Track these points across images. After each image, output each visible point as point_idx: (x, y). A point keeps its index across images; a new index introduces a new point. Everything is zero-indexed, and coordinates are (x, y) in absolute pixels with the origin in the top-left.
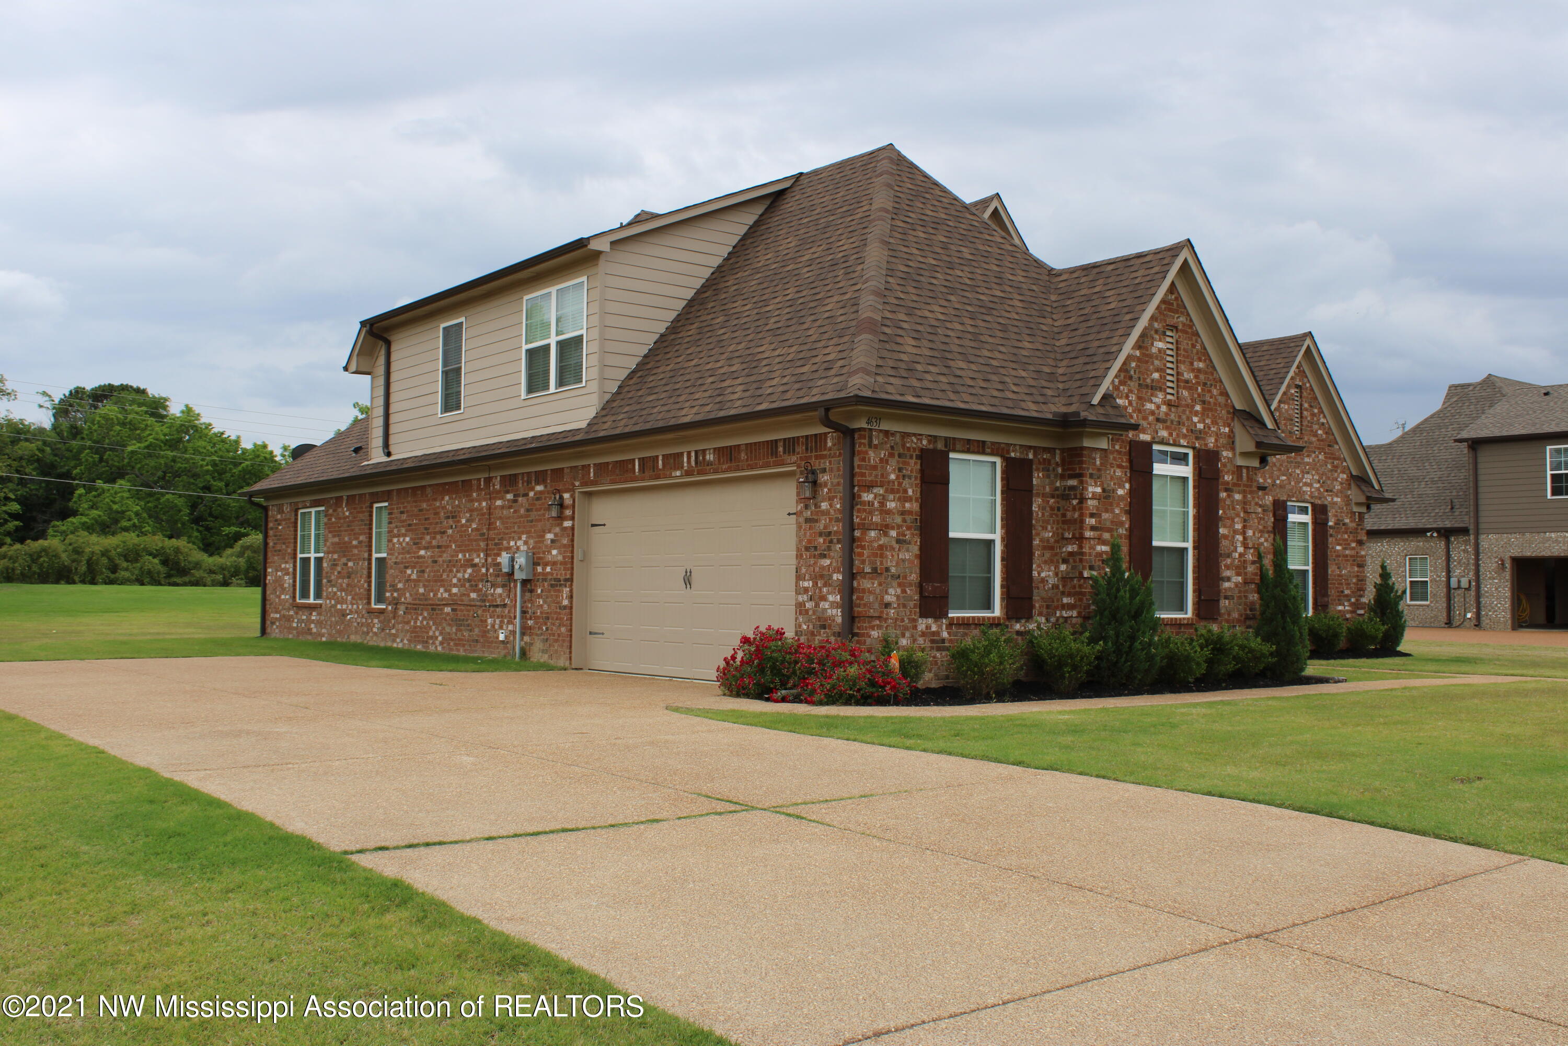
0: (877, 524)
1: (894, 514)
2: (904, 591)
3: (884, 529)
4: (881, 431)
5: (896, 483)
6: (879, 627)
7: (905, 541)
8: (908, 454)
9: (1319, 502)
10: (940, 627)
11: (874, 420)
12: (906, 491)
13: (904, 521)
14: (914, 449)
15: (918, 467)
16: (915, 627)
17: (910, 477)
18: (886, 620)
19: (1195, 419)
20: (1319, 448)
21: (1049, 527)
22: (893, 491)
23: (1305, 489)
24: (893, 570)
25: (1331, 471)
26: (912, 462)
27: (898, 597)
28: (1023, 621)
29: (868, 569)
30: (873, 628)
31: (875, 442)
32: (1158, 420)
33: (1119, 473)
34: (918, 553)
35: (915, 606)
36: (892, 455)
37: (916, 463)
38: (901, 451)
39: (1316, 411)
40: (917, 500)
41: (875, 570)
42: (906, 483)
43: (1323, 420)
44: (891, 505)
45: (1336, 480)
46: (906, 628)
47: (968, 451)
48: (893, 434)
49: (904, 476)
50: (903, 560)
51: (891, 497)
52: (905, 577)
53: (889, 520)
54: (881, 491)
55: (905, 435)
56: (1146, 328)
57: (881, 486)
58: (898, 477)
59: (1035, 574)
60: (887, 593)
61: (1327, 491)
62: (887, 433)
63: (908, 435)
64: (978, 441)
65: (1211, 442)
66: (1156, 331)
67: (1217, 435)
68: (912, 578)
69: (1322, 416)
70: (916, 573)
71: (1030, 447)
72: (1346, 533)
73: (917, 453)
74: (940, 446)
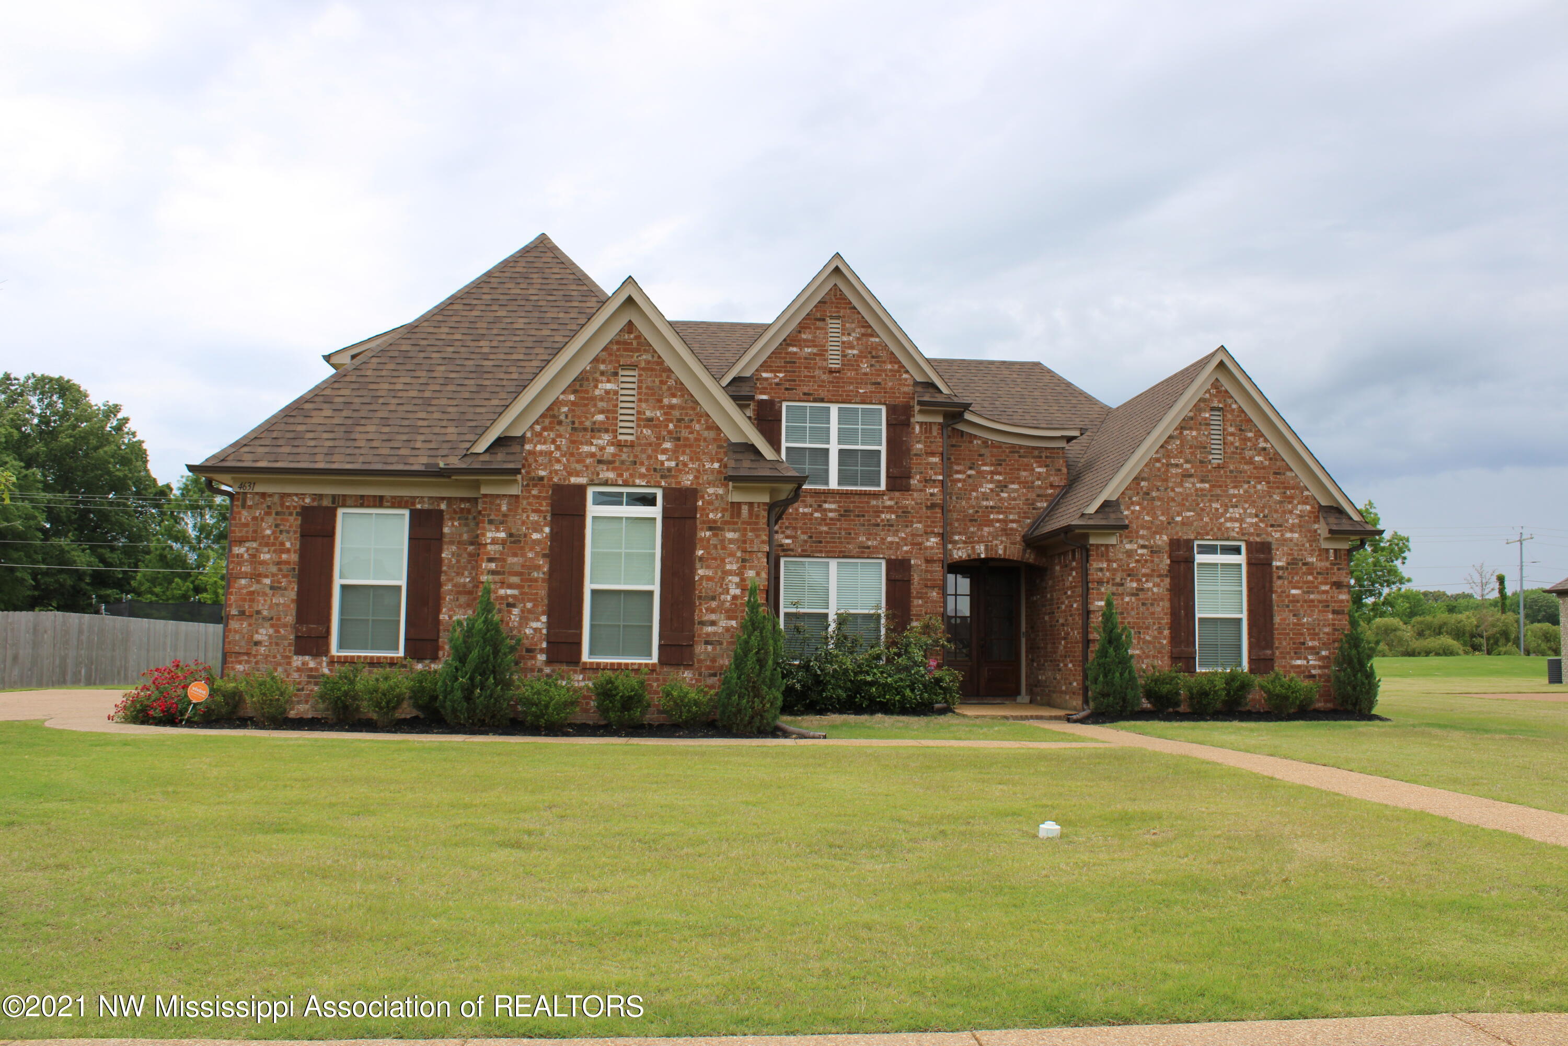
0: (246, 573)
1: (268, 564)
2: (277, 631)
3: (256, 577)
4: (257, 493)
5: (272, 538)
6: (247, 662)
7: (280, 588)
8: (287, 511)
9: (1258, 539)
10: (320, 664)
11: (247, 485)
12: (282, 544)
13: (280, 570)
14: (295, 507)
15: (299, 522)
16: (289, 664)
17: (288, 532)
18: (255, 656)
19: (662, 457)
20: (1256, 478)
21: (466, 573)
22: (267, 545)
23: (1229, 525)
24: (265, 613)
25: (1281, 502)
26: (292, 518)
27: (270, 636)
28: (427, 662)
29: (234, 612)
30: (240, 663)
31: (249, 503)
32: (600, 462)
33: (534, 517)
34: (295, 598)
35: (290, 645)
36: (268, 514)
37: (295, 520)
38: (279, 509)
39: (1250, 435)
40: (295, 552)
41: (242, 613)
42: (283, 537)
43: (1262, 444)
44: (265, 557)
45: (1291, 512)
46: (280, 664)
47: (362, 506)
48: (271, 495)
49: (281, 532)
50: (278, 605)
51: (266, 549)
52: (279, 619)
53: (261, 569)
54: (255, 545)
55: (283, 496)
56: (584, 372)
57: (255, 541)
58: (274, 532)
59: (444, 617)
60: (257, 633)
61: (1272, 526)
62: (263, 495)
63: (289, 495)
64: (375, 496)
65: (687, 480)
66: (602, 373)
67: (698, 471)
68: (287, 620)
69: (1261, 439)
70: (291, 615)
71: (443, 499)
72: (1311, 574)
73: (298, 510)
74: (326, 503)
